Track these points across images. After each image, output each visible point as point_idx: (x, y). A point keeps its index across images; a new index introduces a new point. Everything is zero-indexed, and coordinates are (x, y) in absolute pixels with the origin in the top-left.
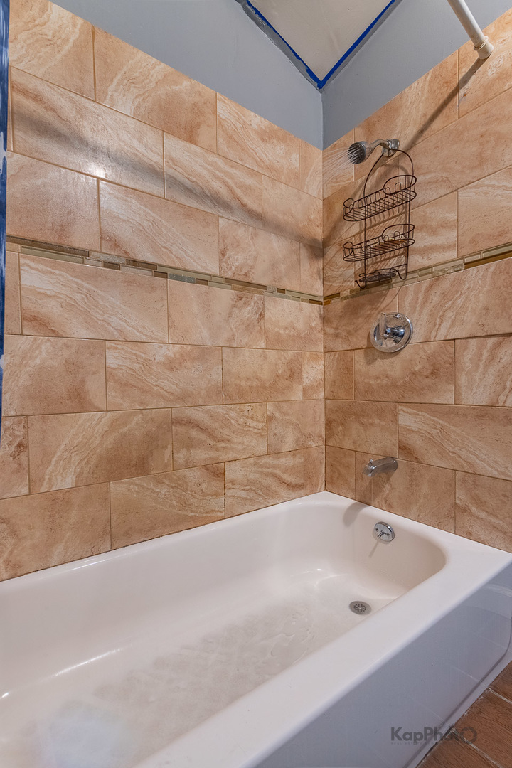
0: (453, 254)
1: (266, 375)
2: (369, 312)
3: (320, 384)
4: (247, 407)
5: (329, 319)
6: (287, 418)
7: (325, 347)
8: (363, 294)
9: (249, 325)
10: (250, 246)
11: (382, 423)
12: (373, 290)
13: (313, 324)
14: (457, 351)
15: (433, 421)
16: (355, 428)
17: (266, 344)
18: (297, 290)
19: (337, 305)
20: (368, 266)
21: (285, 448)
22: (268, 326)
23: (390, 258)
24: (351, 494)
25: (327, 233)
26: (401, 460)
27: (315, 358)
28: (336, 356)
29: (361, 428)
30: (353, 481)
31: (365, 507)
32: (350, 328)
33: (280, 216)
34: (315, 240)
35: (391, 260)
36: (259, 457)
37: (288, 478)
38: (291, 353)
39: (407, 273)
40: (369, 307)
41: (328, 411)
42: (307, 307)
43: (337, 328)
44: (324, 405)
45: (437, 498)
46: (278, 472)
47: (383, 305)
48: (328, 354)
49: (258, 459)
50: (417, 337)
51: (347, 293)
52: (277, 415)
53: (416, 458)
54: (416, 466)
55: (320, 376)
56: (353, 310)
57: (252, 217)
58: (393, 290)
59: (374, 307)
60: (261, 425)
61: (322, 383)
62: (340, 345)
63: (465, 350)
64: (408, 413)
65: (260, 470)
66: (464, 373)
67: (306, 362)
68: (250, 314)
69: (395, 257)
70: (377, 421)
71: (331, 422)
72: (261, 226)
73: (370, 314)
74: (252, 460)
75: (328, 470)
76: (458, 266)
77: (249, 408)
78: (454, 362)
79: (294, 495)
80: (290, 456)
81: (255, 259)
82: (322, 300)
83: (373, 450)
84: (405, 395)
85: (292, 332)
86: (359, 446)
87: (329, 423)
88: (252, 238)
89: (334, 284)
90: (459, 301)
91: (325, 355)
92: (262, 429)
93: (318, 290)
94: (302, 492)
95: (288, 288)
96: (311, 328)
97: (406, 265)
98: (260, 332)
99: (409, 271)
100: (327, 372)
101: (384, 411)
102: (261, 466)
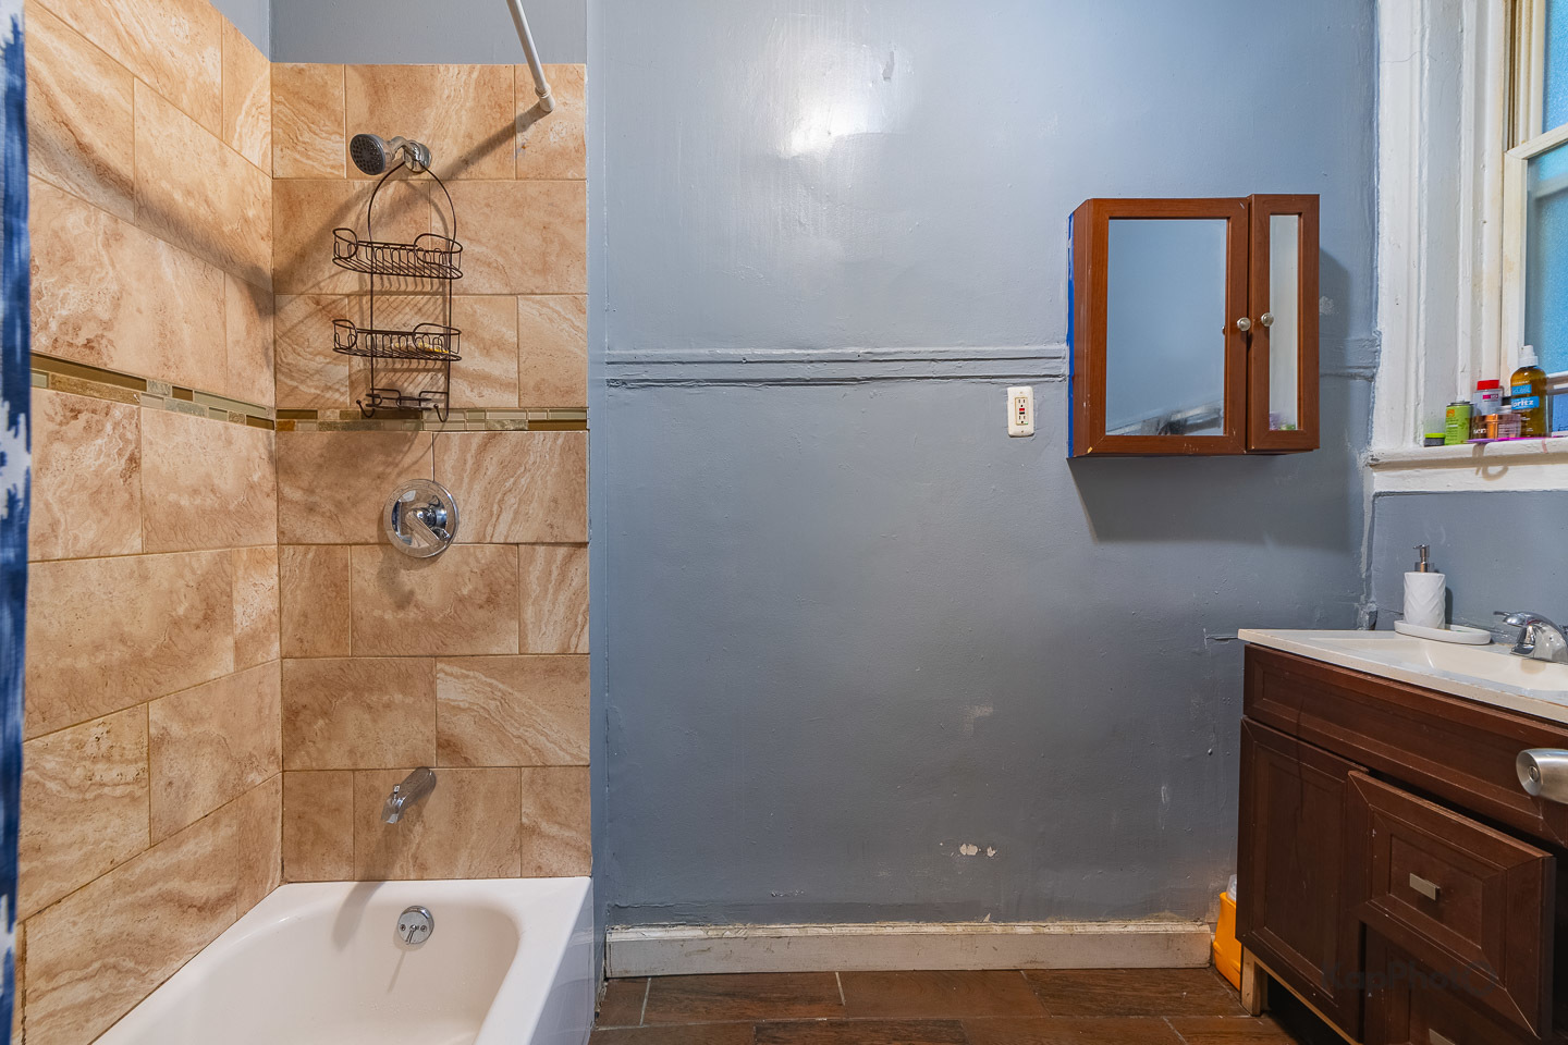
0: (512, 400)
1: (145, 627)
2: (380, 469)
3: (270, 623)
4: (95, 730)
5: (291, 467)
6: (198, 729)
7: (281, 533)
8: (369, 428)
9: (98, 492)
10: (101, 265)
11: (407, 701)
12: (388, 424)
13: (256, 478)
14: (521, 564)
15: (490, 685)
16: (352, 718)
17: (147, 540)
18: (220, 391)
19: (310, 440)
20: (378, 371)
21: (195, 812)
22: (151, 489)
23: (418, 370)
24: (345, 870)
25: (283, 259)
26: (443, 772)
27: (259, 563)
28: (310, 556)
29: (367, 716)
30: (348, 839)
31: (376, 888)
32: (341, 496)
33: (178, 197)
34: (256, 271)
35: (420, 377)
36: (129, 862)
37: (200, 890)
38: (206, 556)
39: (447, 409)
40: (381, 458)
41: (290, 686)
42: (243, 434)
43: (310, 491)
44: (279, 674)
45: (497, 823)
46: (175, 885)
47: (408, 460)
48: (289, 550)
49: (126, 870)
50: (465, 533)
51: (333, 416)
52: (176, 729)
53: (466, 759)
54: (466, 774)
55: (272, 605)
56: (346, 460)
57: (107, 186)
58: (425, 434)
59: (390, 459)
60: (131, 772)
61: (275, 619)
62: (319, 532)
63: (531, 563)
64: (451, 675)
65: (130, 898)
66: (530, 602)
67: (240, 573)
68: (102, 459)
69: (428, 371)
70: (398, 697)
71: (297, 713)
72: (131, 215)
73: (383, 473)
74: (108, 880)
75: (290, 831)
76: (520, 422)
77: (99, 731)
78: (517, 582)
79: (215, 927)
80: (205, 829)
81: (117, 303)
82: (273, 417)
83: (391, 761)
84: (447, 641)
85: (210, 501)
86: (362, 757)
87: (292, 717)
88: (107, 245)
89: (303, 388)
90: (523, 481)
91: (280, 552)
92: (137, 780)
93: (265, 395)
94: (232, 913)
95: (199, 387)
96: (252, 487)
97: (447, 393)
98: (129, 507)
99: (450, 406)
100: (287, 592)
101: (410, 676)
102: (133, 887)
